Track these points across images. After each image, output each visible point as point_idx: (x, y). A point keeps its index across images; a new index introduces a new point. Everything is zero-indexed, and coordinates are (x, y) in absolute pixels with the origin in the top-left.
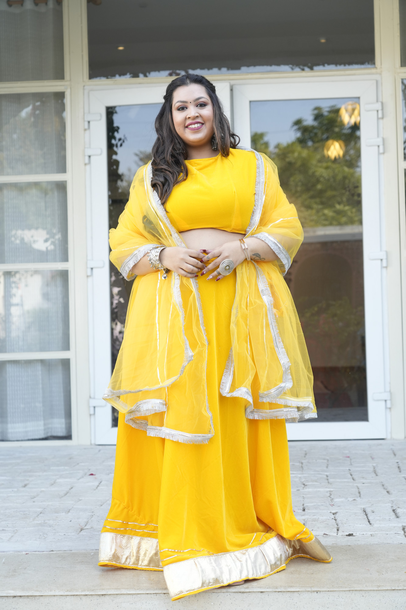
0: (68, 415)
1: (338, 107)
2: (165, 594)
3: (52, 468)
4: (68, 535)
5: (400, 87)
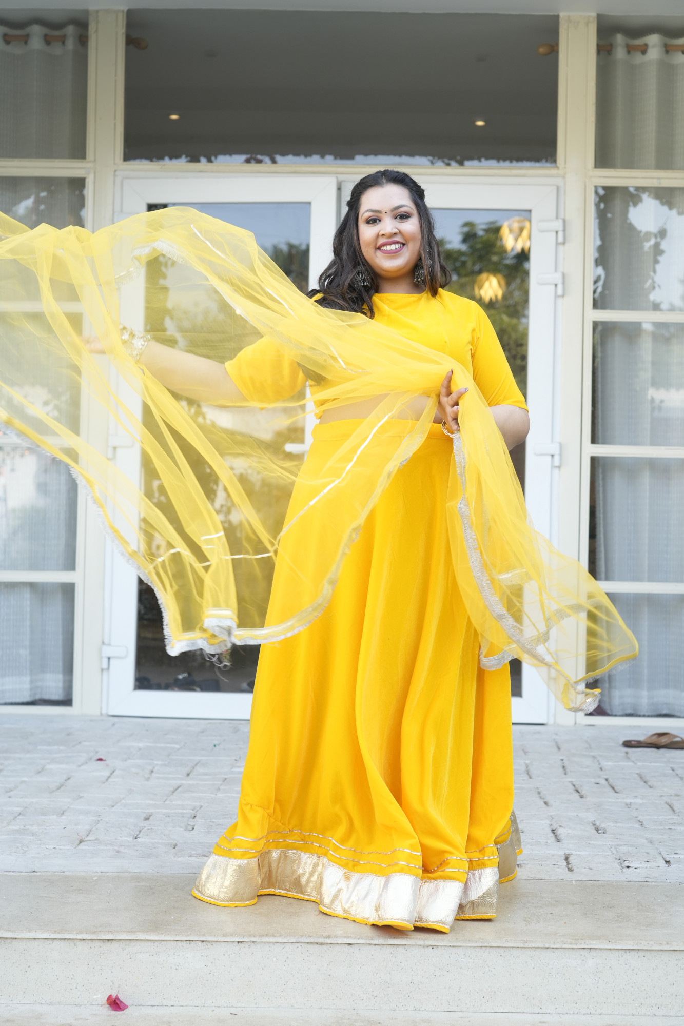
0: (68, 668)
1: (498, 224)
2: (203, 941)
3: (39, 748)
4: (60, 849)
5: (592, 199)
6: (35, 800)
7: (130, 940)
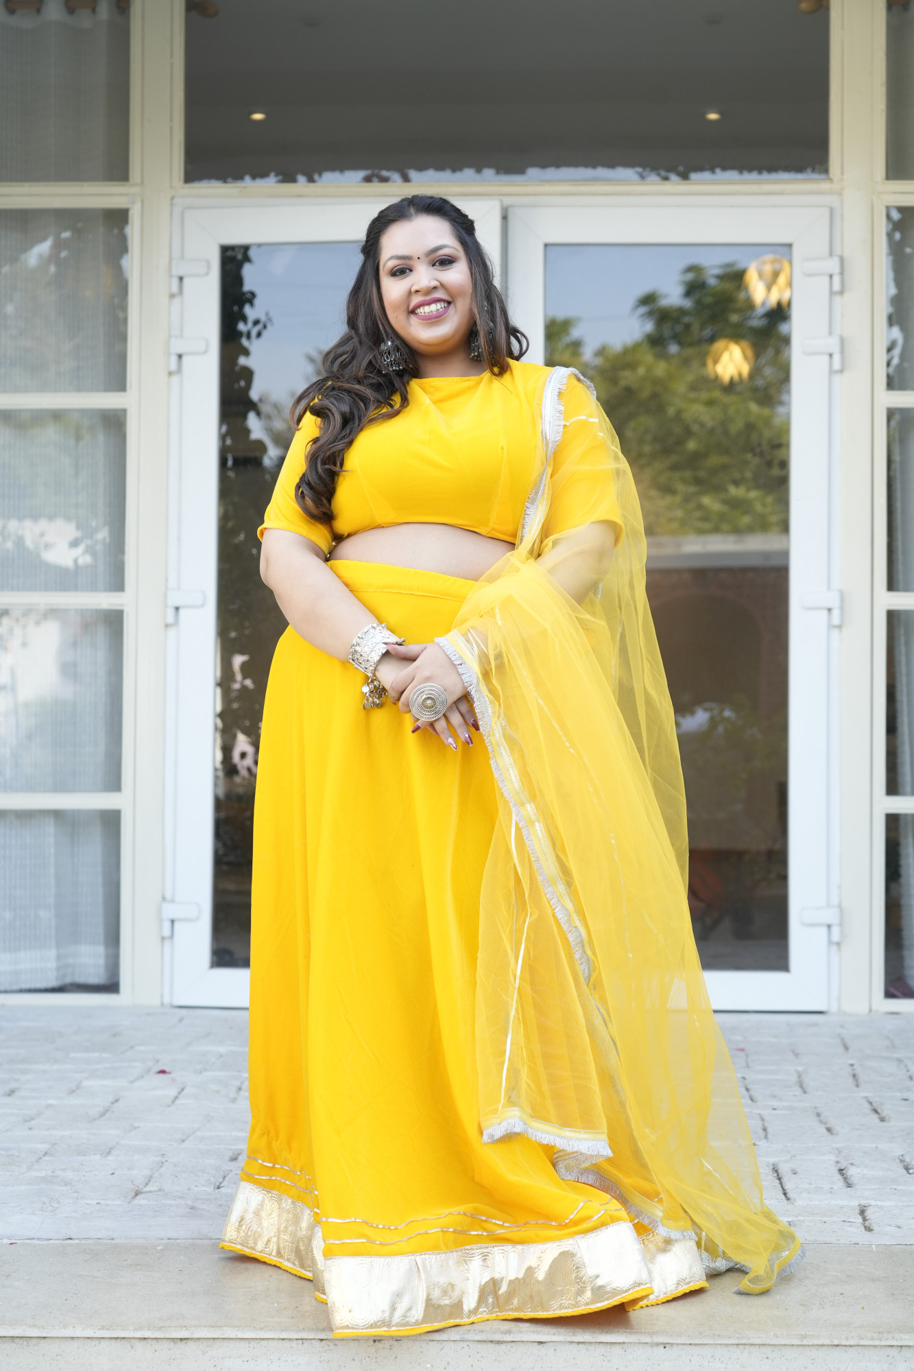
0: (113, 937)
1: (741, 266)
2: (322, 1340)
3: (72, 1055)
4: (107, 1205)
5: (882, 227)
6: (67, 1133)
7: (214, 1339)
